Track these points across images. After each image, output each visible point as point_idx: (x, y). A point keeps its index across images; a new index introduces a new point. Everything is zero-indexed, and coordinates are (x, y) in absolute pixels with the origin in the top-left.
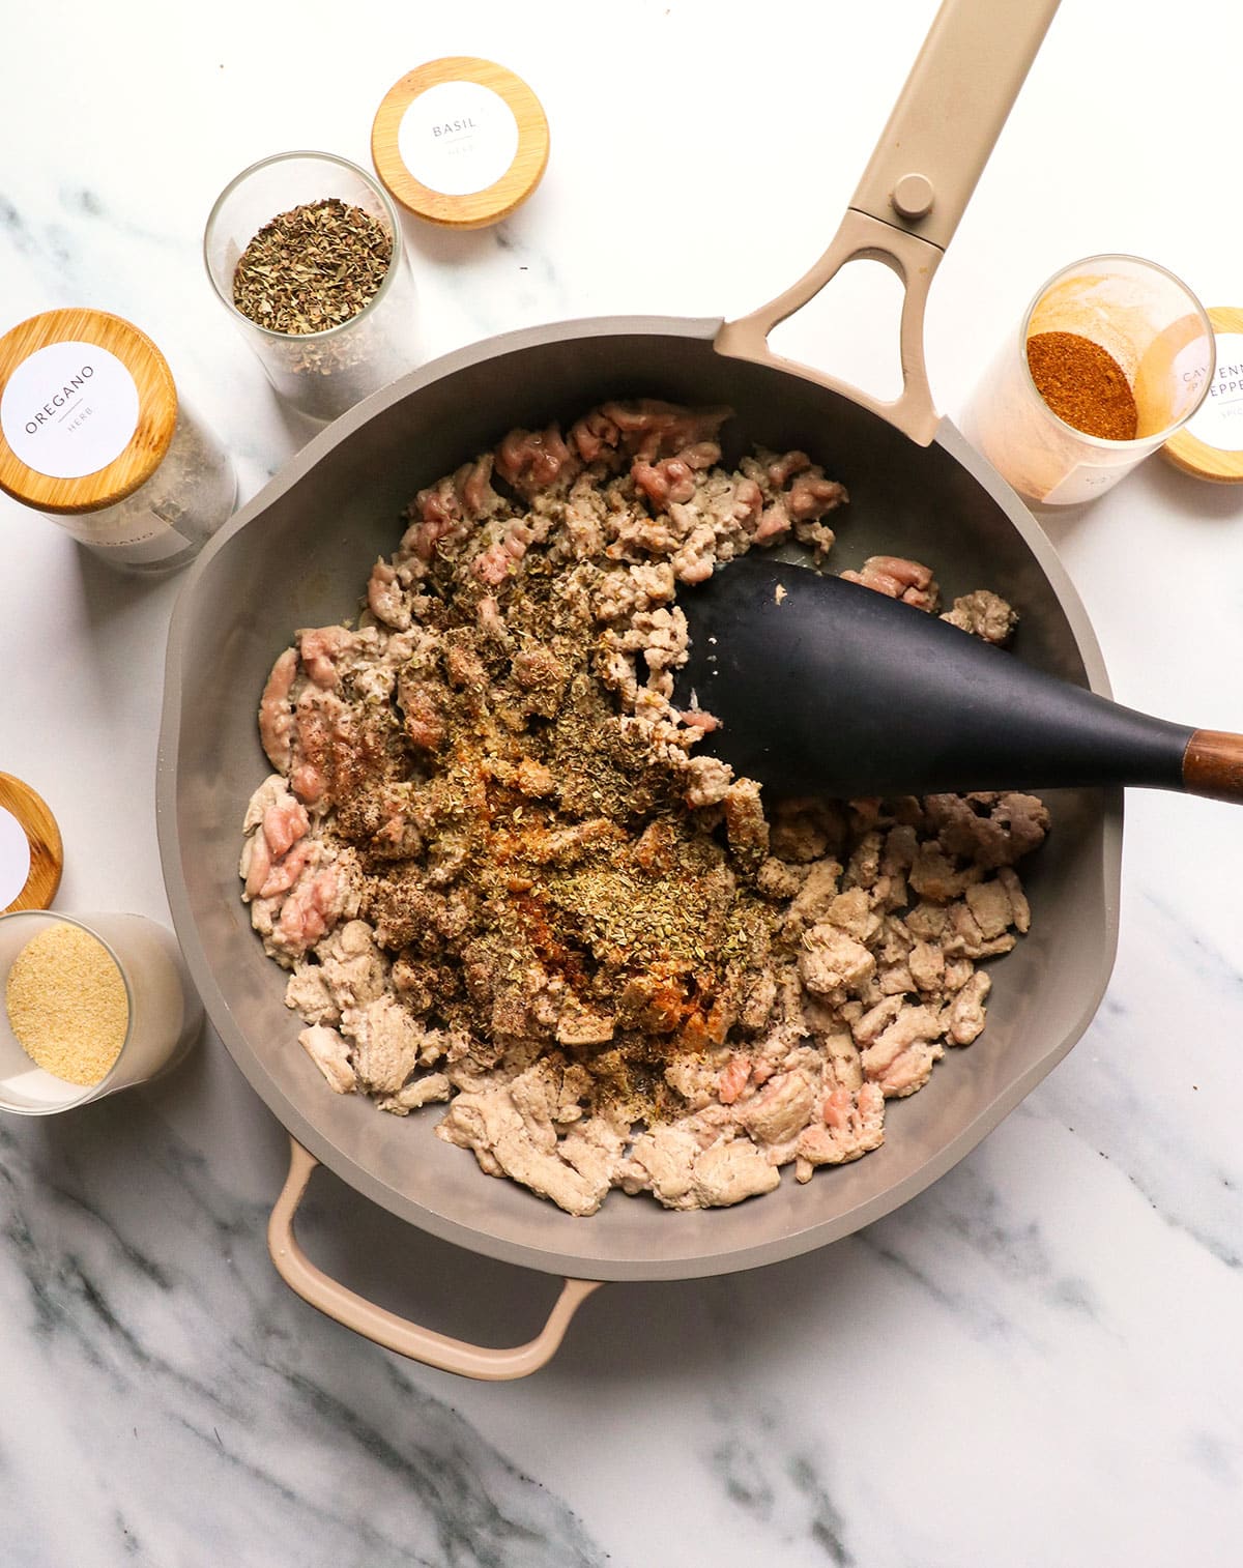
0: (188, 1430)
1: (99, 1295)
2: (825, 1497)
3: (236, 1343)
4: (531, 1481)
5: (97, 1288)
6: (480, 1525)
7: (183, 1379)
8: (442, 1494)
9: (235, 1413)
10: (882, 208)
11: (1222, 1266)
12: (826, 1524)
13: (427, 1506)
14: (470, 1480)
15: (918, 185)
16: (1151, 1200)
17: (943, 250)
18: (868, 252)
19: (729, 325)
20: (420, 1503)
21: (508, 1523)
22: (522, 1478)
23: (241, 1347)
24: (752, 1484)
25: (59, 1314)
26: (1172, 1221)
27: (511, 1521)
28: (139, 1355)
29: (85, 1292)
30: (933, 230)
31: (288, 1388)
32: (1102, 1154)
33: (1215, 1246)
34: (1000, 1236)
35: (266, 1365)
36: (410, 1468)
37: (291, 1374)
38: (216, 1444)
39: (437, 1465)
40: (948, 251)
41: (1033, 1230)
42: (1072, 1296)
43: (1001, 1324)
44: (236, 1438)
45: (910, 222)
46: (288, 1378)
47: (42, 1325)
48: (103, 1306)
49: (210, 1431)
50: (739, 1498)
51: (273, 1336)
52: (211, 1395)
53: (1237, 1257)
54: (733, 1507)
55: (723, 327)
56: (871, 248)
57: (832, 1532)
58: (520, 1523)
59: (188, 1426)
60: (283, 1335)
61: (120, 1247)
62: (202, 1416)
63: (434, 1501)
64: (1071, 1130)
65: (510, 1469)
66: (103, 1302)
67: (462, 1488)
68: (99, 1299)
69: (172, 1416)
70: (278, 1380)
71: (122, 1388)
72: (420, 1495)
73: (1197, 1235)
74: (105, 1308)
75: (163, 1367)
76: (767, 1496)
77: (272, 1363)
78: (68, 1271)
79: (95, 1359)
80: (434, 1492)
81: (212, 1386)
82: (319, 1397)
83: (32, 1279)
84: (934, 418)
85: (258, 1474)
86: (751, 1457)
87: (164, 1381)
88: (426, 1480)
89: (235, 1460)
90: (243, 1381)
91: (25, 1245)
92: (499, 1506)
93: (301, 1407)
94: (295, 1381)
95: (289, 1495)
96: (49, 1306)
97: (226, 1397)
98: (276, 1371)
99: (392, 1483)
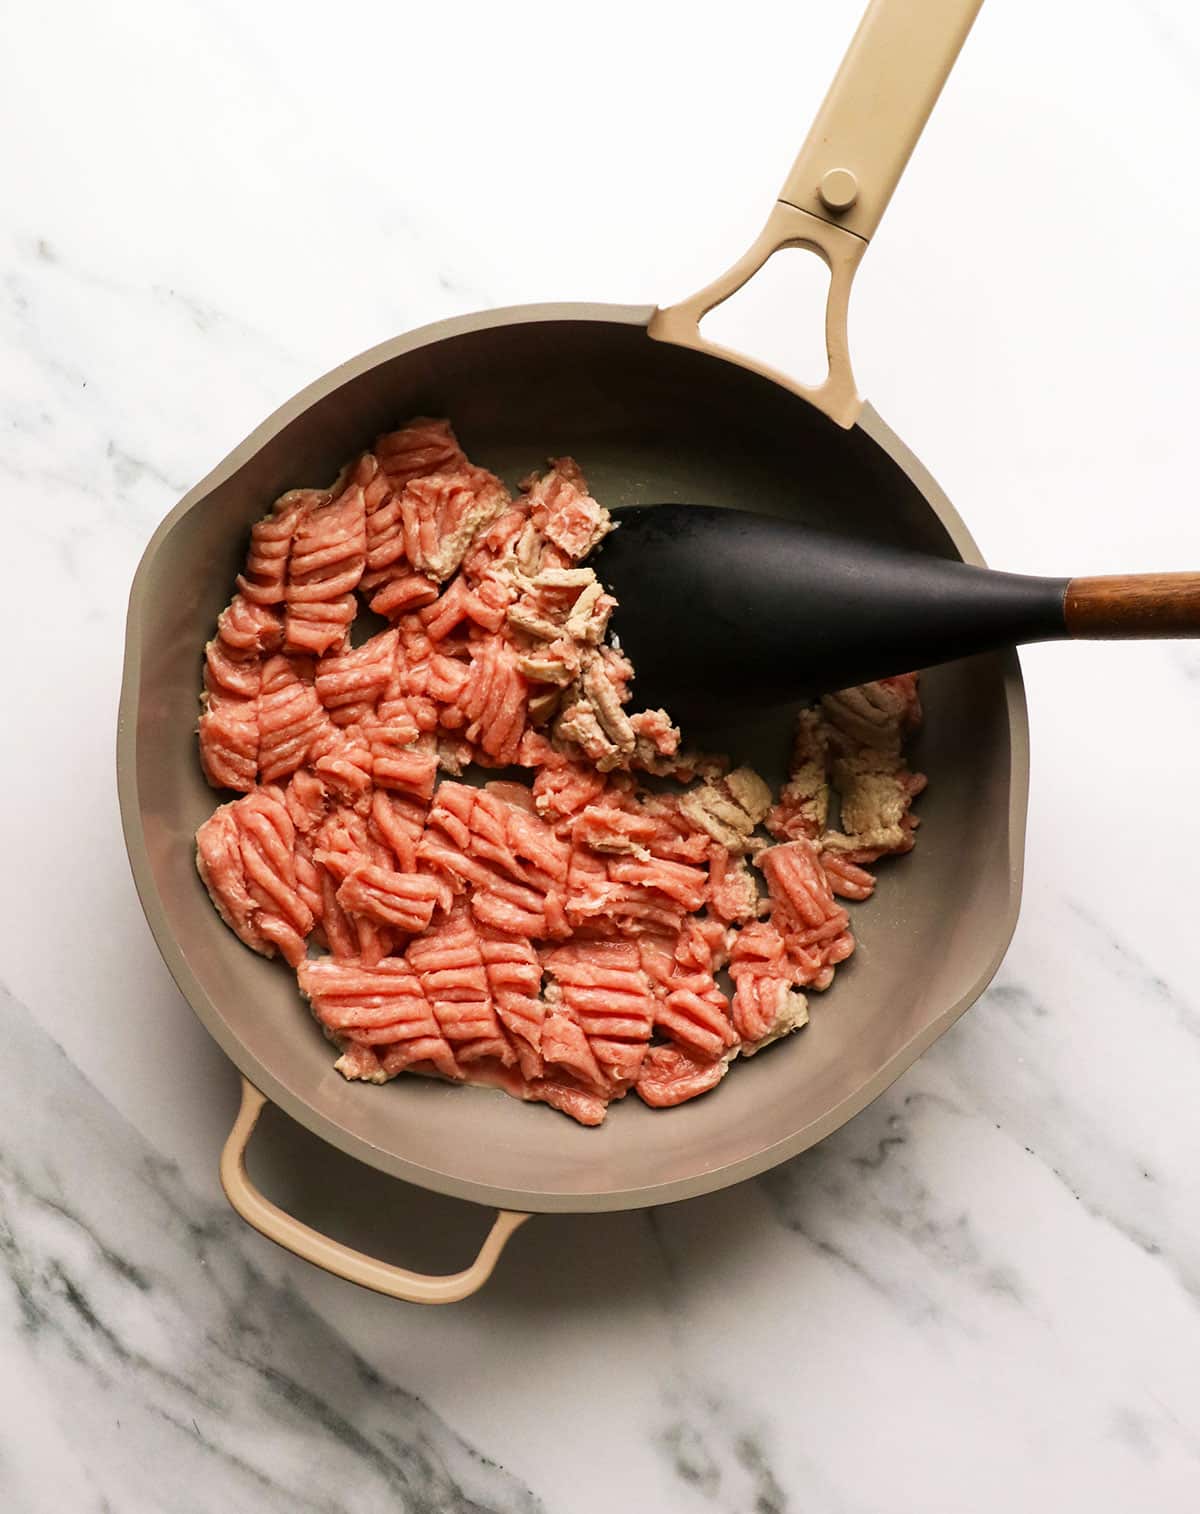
0: (169, 1422)
1: (82, 1297)
2: (769, 1474)
3: (212, 1340)
4: (493, 1464)
5: (79, 1290)
6: (444, 1505)
7: (162, 1375)
8: (408, 1478)
9: (211, 1404)
10: (807, 199)
11: (1141, 1253)
12: (771, 1499)
13: (394, 1488)
14: (435, 1463)
15: (843, 181)
16: (1074, 1192)
17: (867, 241)
18: (796, 242)
19: (662, 312)
20: (387, 1486)
21: (471, 1502)
22: (484, 1461)
23: (215, 1343)
24: (700, 1462)
25: (44, 1316)
26: (1095, 1212)
27: (473, 1501)
28: (120, 1352)
29: (68, 1294)
30: (859, 222)
31: (262, 1381)
32: (1028, 1149)
33: (1135, 1234)
34: (932, 1228)
35: (240, 1360)
36: (378, 1454)
37: (264, 1368)
38: (196, 1435)
39: (404, 1451)
40: (871, 242)
41: (963, 1222)
42: (1000, 1283)
43: (933, 1311)
44: (214, 1429)
45: (835, 215)
46: (261, 1371)
47: (28, 1326)
48: (85, 1307)
49: (189, 1423)
50: (687, 1477)
51: (247, 1333)
52: (189, 1389)
53: (1157, 1245)
54: (682, 1485)
55: (657, 313)
56: (798, 239)
57: (775, 1507)
58: (481, 1504)
59: (167, 1418)
60: (254, 1330)
61: (100, 1251)
62: (180, 1407)
63: (401, 1483)
64: (999, 1127)
65: (472, 1453)
66: (85, 1303)
67: (427, 1471)
68: (81, 1301)
69: (152, 1408)
70: (251, 1373)
71: (105, 1383)
72: (388, 1479)
73: (1118, 1224)
74: (88, 1309)
75: (143, 1363)
76: (714, 1475)
77: (246, 1357)
78: (51, 1275)
79: (80, 1357)
80: (401, 1475)
81: (191, 1381)
82: (291, 1388)
83: (18, 1283)
84: (857, 402)
85: (235, 1461)
86: (698, 1439)
87: (144, 1377)
88: (393, 1465)
89: (213, 1448)
90: (219, 1375)
91: (10, 1251)
92: (463, 1487)
93: (276, 1399)
94: (269, 1373)
95: (265, 1480)
96: (34, 1307)
97: (203, 1390)
98: (249, 1365)
99: (362, 1467)
